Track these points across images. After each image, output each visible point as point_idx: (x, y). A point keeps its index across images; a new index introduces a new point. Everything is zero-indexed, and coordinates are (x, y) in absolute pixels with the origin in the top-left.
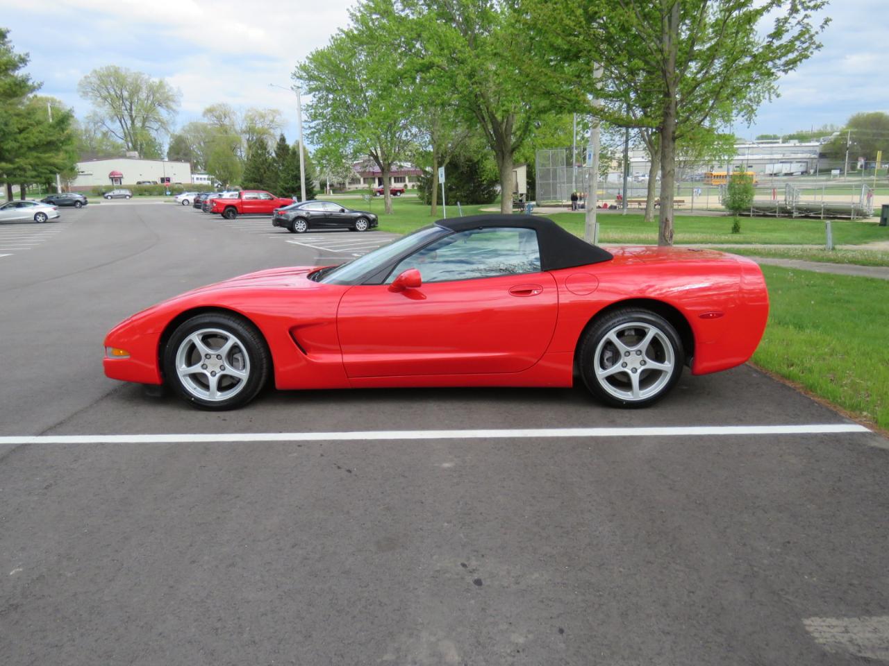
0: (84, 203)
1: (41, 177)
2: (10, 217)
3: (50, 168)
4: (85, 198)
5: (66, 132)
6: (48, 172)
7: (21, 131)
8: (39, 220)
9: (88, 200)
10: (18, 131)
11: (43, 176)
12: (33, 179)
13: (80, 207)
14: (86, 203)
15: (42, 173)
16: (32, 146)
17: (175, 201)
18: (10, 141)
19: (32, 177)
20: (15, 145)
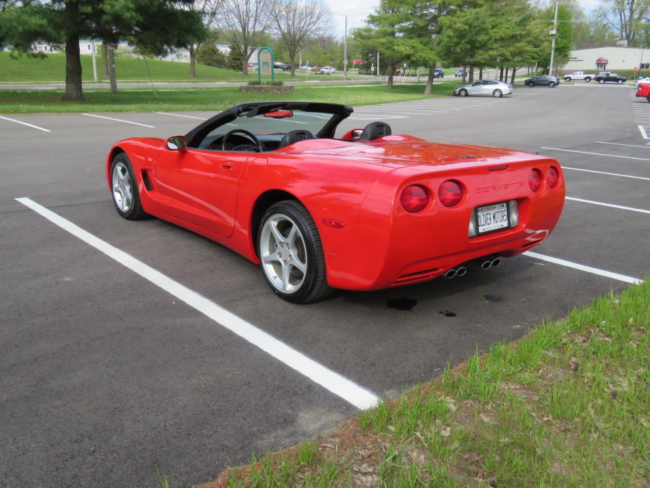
0: (556, 84)
1: (524, 62)
2: (474, 92)
3: (532, 54)
4: (558, 80)
5: (528, 27)
6: (531, 58)
7: (493, 27)
8: (495, 95)
9: (561, 81)
10: (491, 27)
11: (526, 61)
12: (517, 64)
13: (553, 87)
14: (558, 83)
15: (526, 59)
16: (498, 38)
17: (634, 85)
18: (482, 34)
19: (519, 62)
20: (486, 38)
